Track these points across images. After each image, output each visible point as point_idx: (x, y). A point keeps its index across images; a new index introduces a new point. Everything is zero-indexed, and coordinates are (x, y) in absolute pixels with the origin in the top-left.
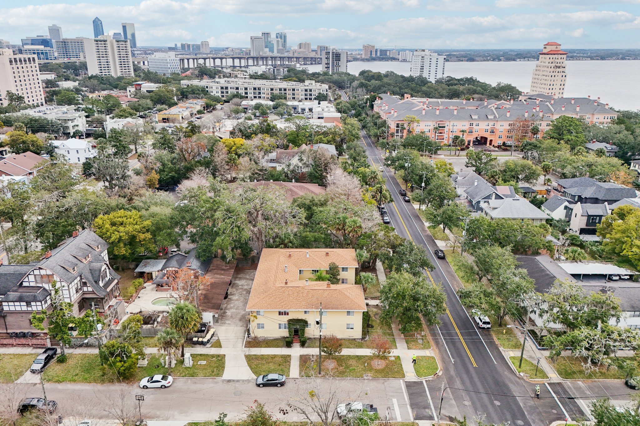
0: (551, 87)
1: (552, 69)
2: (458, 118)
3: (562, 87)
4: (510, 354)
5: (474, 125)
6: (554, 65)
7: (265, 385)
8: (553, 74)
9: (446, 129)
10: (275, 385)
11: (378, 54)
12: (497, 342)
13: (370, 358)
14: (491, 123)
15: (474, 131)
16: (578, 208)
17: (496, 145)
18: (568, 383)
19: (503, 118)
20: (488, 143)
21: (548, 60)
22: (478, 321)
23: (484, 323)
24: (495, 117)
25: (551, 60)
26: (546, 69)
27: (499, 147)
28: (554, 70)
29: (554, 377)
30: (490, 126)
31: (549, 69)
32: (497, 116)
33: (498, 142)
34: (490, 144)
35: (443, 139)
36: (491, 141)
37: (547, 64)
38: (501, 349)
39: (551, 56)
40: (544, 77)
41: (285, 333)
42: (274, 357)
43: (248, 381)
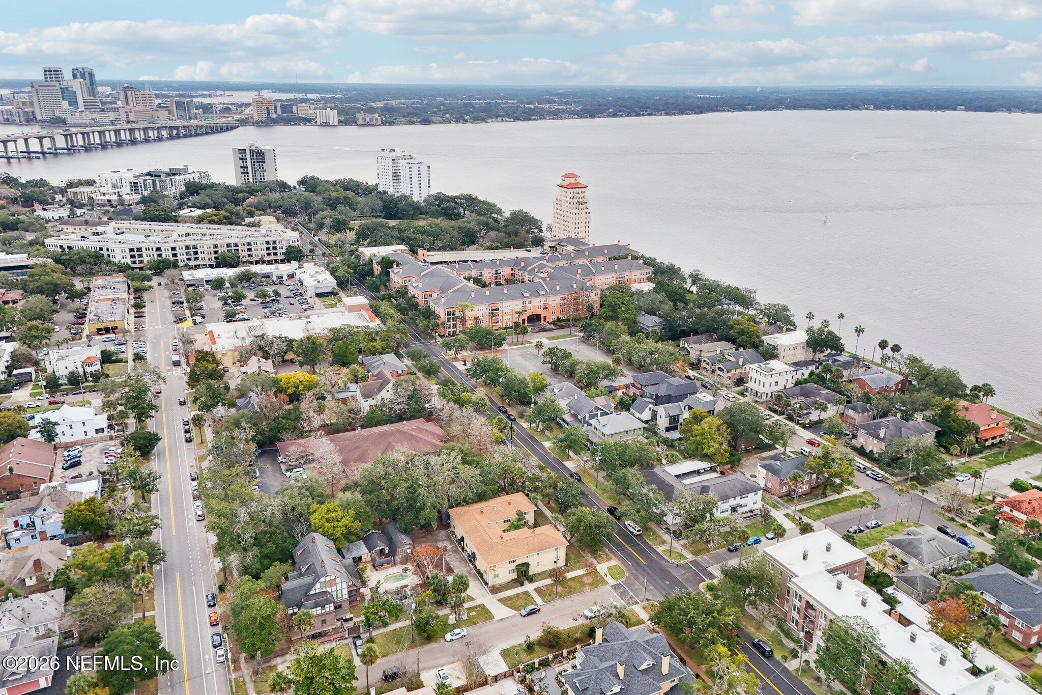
0: (577, 226)
1: (575, 206)
2: (510, 298)
3: (587, 225)
4: (660, 549)
5: (527, 303)
6: (575, 201)
7: (528, 614)
8: (577, 211)
9: (500, 311)
10: (535, 613)
11: (279, 112)
12: (650, 543)
13: (581, 577)
14: (543, 299)
15: (527, 309)
16: (661, 410)
17: (550, 321)
18: (699, 558)
19: (553, 291)
20: (542, 320)
21: (568, 195)
22: (632, 530)
23: (638, 531)
24: (546, 292)
25: (572, 195)
26: (567, 204)
27: (554, 323)
28: (577, 206)
29: (690, 557)
30: (543, 302)
31: (572, 206)
32: (548, 291)
33: (552, 318)
34: (545, 321)
35: (498, 322)
36: (545, 317)
37: (568, 199)
38: (654, 547)
39: (572, 190)
40: (567, 214)
41: (514, 576)
42: (518, 595)
43: (514, 616)
